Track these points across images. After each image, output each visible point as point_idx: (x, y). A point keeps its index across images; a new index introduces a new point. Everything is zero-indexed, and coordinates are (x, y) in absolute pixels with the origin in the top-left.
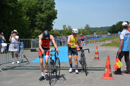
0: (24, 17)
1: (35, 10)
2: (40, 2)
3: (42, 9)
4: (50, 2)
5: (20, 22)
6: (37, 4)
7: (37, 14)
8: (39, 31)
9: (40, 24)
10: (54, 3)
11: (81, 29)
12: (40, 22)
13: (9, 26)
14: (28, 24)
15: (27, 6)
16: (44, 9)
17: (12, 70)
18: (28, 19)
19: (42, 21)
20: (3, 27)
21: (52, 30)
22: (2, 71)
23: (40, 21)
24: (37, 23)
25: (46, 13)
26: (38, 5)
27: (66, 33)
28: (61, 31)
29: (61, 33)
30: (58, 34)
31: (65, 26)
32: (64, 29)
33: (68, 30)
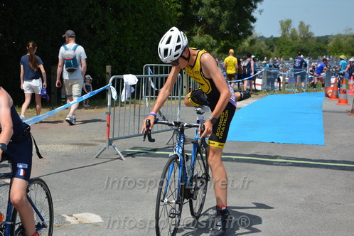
5: (152, 7)
8: (208, 40)
9: (210, 17)
11: (347, 36)
12: (213, 10)
13: (119, 20)
14: (175, 16)
17: (150, 158)
19: (220, 4)
20: (100, 23)
21: (249, 38)
22: (122, 157)
23: (213, 5)
27: (291, 47)
28: (272, 43)
29: (271, 47)
30: (260, 50)
31: (289, 23)
32: (284, 36)
33: (296, 39)
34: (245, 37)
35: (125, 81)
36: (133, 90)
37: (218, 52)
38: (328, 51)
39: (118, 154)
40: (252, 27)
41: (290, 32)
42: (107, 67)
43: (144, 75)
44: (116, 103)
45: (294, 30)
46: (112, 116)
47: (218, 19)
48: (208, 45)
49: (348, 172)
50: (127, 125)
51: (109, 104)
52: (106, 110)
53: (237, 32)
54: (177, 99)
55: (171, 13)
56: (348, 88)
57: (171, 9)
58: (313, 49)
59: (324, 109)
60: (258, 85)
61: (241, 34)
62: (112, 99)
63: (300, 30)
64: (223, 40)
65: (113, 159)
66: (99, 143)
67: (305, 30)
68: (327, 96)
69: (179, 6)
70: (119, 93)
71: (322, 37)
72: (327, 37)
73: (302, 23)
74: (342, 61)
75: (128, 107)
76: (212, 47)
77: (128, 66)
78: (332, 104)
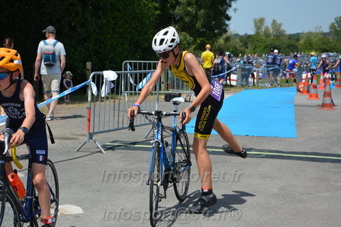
5: (130, 6)
8: (185, 38)
9: (187, 15)
11: (317, 34)
12: (190, 9)
13: (99, 18)
14: (153, 14)
17: (130, 151)
20: (80, 21)
21: (225, 36)
22: (103, 150)
23: (189, 4)
27: (264, 44)
28: (246, 40)
29: (245, 44)
30: (235, 47)
31: (262, 21)
32: (257, 33)
33: (269, 36)
34: (221, 34)
35: (105, 77)
36: (113, 86)
37: (195, 49)
38: (300, 47)
39: (98, 148)
40: (227, 25)
41: (263, 30)
42: (87, 63)
43: (123, 71)
44: (96, 98)
45: (267, 27)
46: (92, 111)
47: (194, 17)
48: (185, 42)
49: (319, 163)
50: (107, 119)
51: (89, 99)
52: (86, 105)
53: (212, 30)
54: (156, 94)
55: (149, 11)
56: (319, 83)
57: (149, 8)
58: (285, 46)
59: (296, 103)
60: (233, 80)
61: (217, 31)
62: (92, 94)
63: (273, 28)
64: (199, 37)
65: (93, 153)
66: (79, 137)
67: (278, 27)
68: (299, 90)
69: (157, 5)
70: (99, 89)
71: (293, 35)
72: (298, 34)
73: (274, 22)
74: (313, 58)
75: (107, 102)
76: (189, 44)
77: (108, 63)
78: (303, 99)
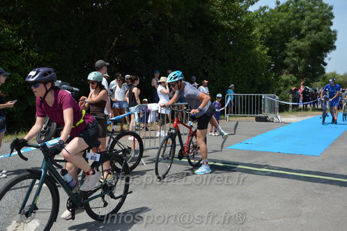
0: (258, 49)
1: (284, 33)
2: (297, 15)
3: (301, 29)
4: (321, 13)
6: (290, 20)
7: (288, 42)
10: (332, 16)
12: (295, 59)
15: (269, 26)
16: (306, 30)
18: (266, 52)
23: (294, 56)
24: (287, 61)
25: (309, 39)
26: (294, 22)
40: (324, 69)
